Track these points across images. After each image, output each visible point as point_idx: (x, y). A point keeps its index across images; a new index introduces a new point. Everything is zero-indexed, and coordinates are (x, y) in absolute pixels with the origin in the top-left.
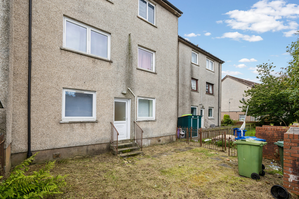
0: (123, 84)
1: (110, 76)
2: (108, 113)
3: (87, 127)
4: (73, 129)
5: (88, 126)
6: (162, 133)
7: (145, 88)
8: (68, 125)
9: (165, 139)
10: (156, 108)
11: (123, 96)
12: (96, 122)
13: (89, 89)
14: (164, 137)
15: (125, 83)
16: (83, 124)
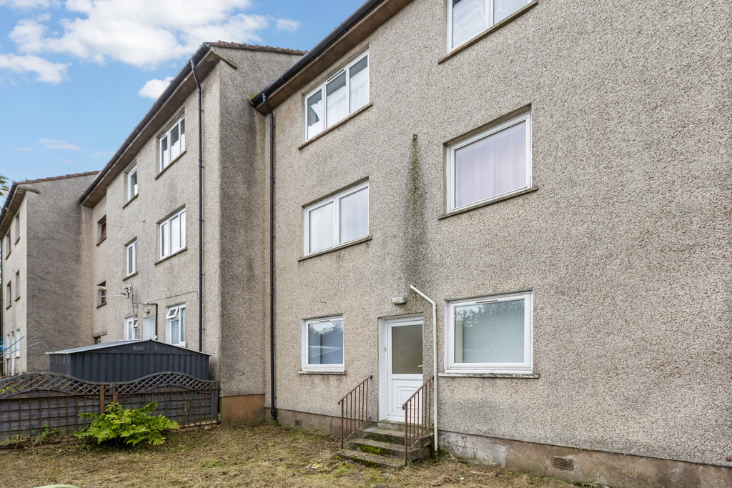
0: (399, 279)
1: (368, 273)
2: (364, 355)
3: (331, 383)
4: (313, 385)
5: (333, 380)
6: (582, 436)
7: (473, 267)
8: (308, 377)
9: (612, 469)
10: (535, 327)
11: (399, 311)
12: (345, 374)
13: (332, 313)
14: (595, 456)
15: (402, 275)
16: (326, 377)
